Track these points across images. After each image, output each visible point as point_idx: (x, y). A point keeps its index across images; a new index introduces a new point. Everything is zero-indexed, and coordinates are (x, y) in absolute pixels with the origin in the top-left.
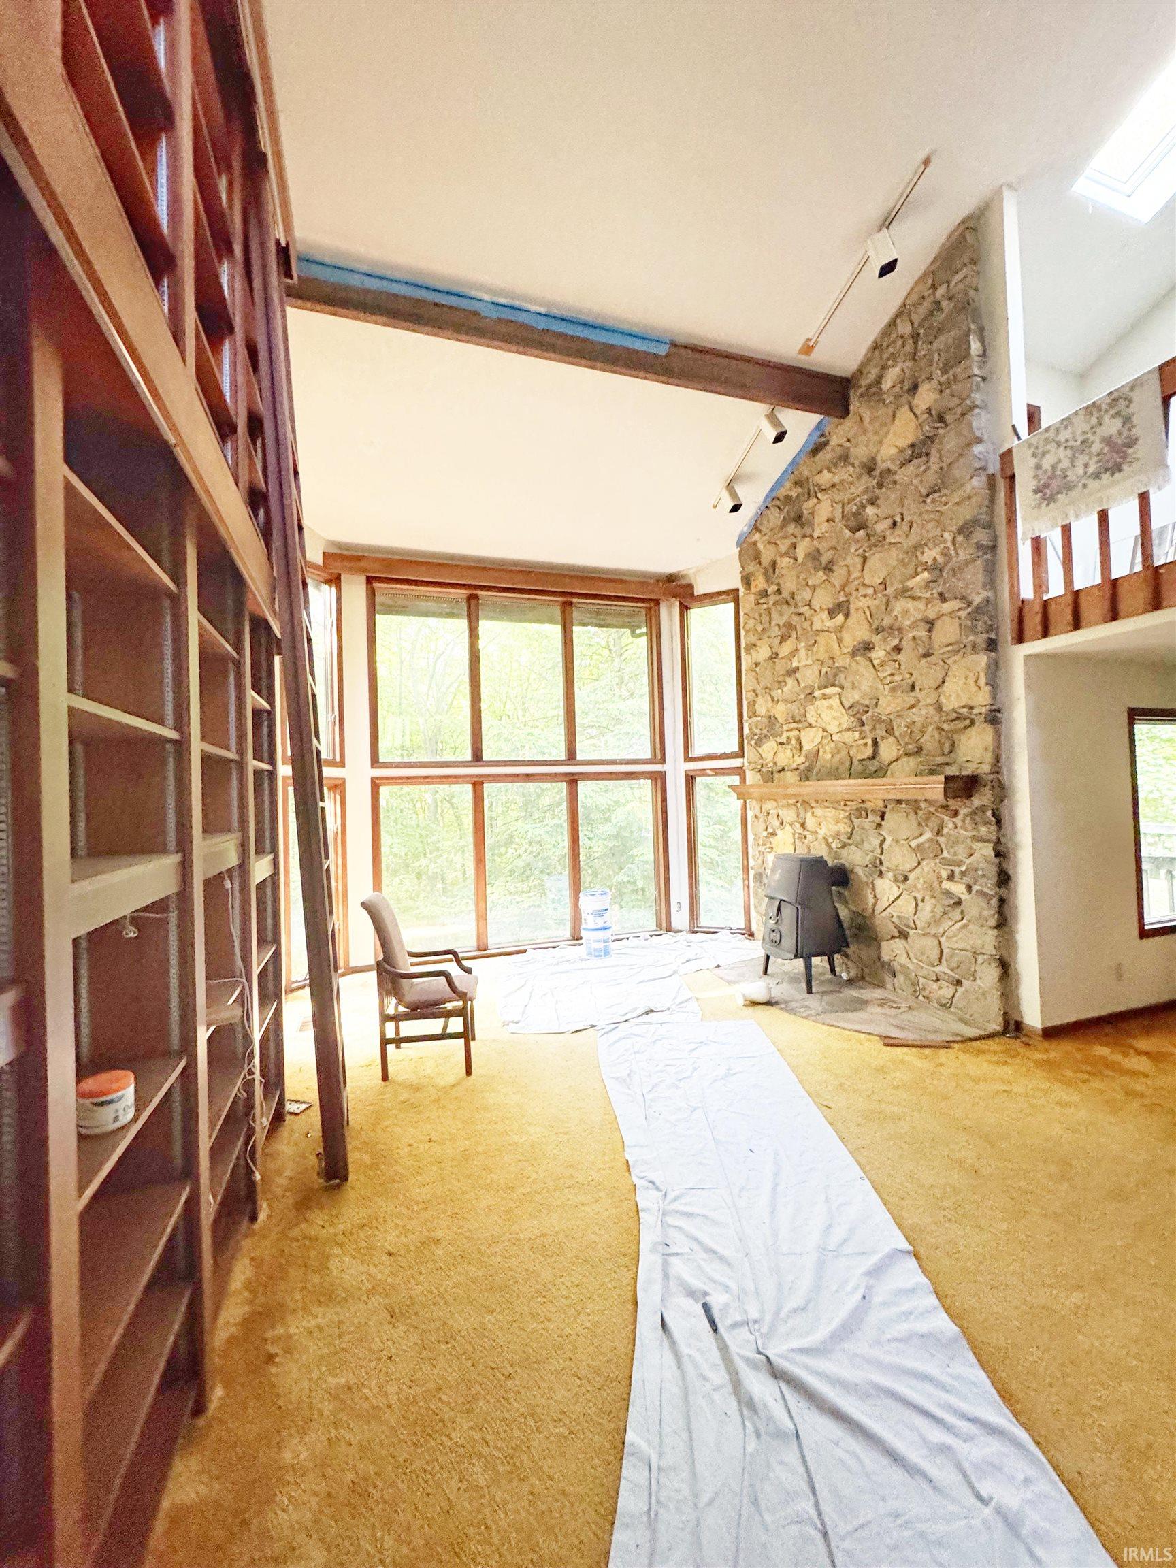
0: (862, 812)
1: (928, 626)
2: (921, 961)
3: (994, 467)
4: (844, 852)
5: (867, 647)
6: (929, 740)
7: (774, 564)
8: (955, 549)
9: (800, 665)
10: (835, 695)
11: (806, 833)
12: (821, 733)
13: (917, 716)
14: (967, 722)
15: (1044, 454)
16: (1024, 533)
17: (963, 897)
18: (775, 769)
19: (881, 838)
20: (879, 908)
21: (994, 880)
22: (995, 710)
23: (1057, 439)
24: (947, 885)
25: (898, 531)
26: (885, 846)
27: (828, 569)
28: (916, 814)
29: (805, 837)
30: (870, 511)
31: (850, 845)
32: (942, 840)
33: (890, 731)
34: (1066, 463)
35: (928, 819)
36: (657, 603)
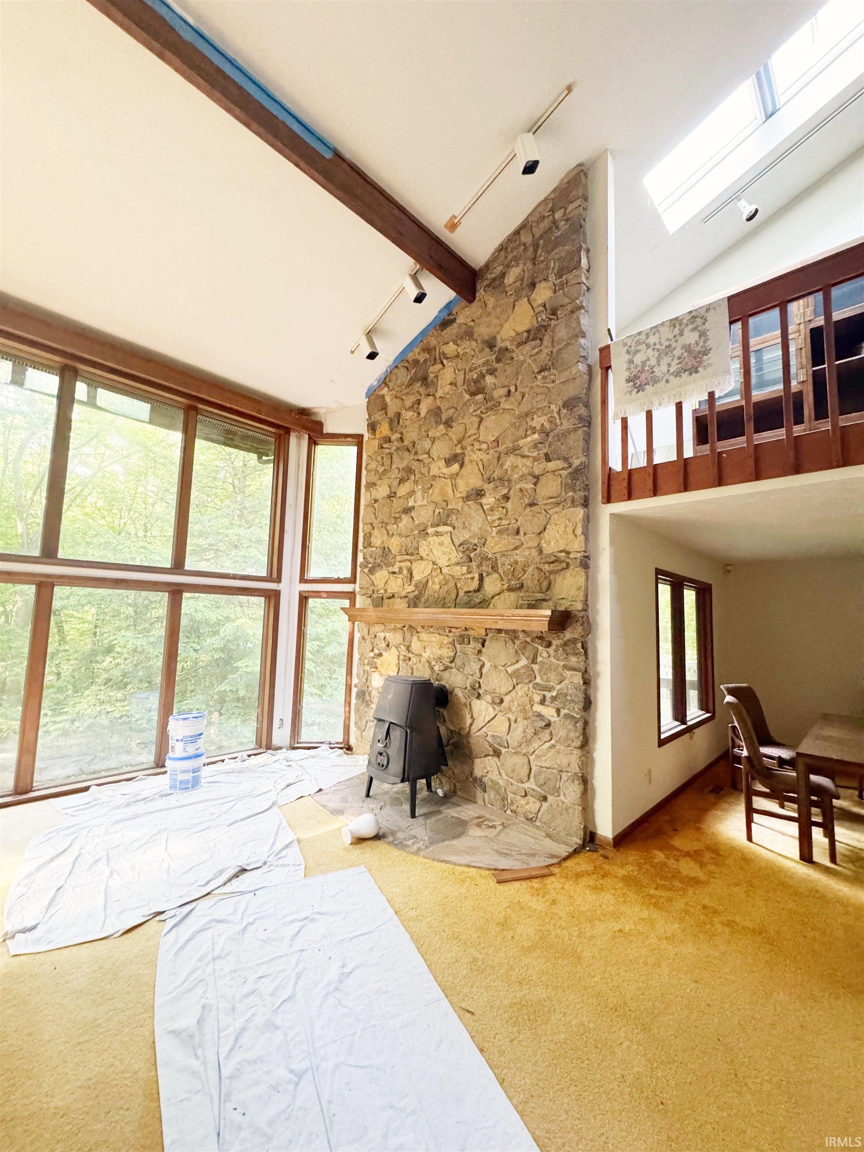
0: (464, 639)
1: (534, 480)
2: (511, 778)
3: (594, 358)
4: (446, 675)
5: (479, 493)
6: (529, 578)
7: (398, 415)
8: (560, 419)
9: (416, 505)
10: (447, 533)
11: (410, 655)
12: (431, 566)
13: (520, 556)
14: (564, 565)
15: (636, 352)
16: (616, 414)
17: (552, 720)
18: (385, 596)
19: (481, 663)
20: (474, 728)
21: (582, 705)
22: (587, 557)
23: (647, 342)
24: (538, 708)
25: (512, 399)
26: (484, 670)
27: (448, 423)
28: (514, 643)
29: (410, 659)
30: (489, 379)
31: (451, 668)
32: (536, 667)
33: (494, 568)
34: (653, 362)
35: (525, 648)
36: (288, 431)
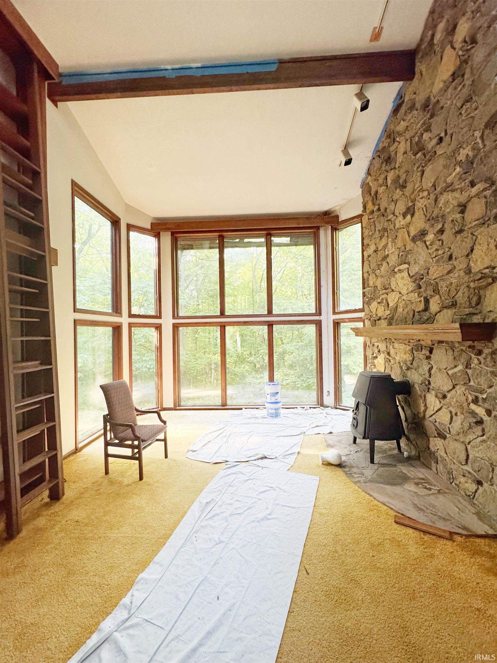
0: (419, 347)
2: (453, 458)
4: (409, 373)
5: (423, 233)
6: (461, 296)
7: (376, 193)
8: (483, 142)
9: (389, 253)
10: (405, 269)
11: (391, 358)
12: (398, 295)
13: (453, 278)
14: (490, 280)
17: (484, 418)
18: (376, 319)
19: (430, 366)
20: (429, 413)
24: (472, 407)
25: (443, 144)
26: (433, 372)
27: (403, 187)
28: (452, 351)
29: (390, 361)
30: (426, 136)
31: (412, 369)
32: (470, 372)
33: (436, 291)
35: (460, 355)
36: (318, 228)
